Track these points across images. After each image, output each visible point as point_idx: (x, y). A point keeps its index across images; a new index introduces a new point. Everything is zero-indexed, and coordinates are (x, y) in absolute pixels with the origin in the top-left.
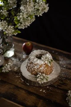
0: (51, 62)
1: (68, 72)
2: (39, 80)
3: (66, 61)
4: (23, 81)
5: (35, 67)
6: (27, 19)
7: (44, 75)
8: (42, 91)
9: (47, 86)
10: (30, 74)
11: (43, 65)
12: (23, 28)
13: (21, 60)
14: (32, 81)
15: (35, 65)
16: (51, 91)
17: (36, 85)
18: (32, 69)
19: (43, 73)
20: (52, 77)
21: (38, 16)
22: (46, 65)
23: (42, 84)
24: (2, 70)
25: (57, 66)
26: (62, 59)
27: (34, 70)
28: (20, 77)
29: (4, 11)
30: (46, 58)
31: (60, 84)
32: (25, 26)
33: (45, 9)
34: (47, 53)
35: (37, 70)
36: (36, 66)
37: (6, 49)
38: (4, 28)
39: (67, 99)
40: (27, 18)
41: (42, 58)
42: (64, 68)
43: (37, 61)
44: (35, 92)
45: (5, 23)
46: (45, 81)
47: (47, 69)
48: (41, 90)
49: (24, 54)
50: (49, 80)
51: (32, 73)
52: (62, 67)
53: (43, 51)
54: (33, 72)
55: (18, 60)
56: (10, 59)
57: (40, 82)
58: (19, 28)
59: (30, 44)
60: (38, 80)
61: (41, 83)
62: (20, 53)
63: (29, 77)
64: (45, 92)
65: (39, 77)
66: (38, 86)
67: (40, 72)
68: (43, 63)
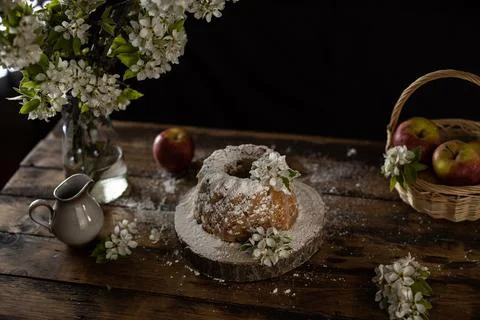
0: (290, 179)
1: (350, 206)
2: (262, 255)
3: (331, 170)
4: (198, 274)
5: (233, 209)
6: (167, 38)
7: (276, 232)
8: (281, 293)
9: (294, 271)
10: (219, 242)
11: (263, 195)
12: (157, 76)
13: (163, 201)
14: (236, 266)
15: (231, 201)
16: (313, 284)
17: (251, 278)
18: (226, 220)
19: (267, 225)
20: (301, 234)
21: (209, 20)
22: (275, 192)
23: (274, 267)
24: (104, 251)
25: (307, 194)
26: (316, 165)
27: (235, 224)
28: (181, 265)
29: (74, 25)
30: (269, 168)
31: (337, 253)
34: (265, 151)
35: (245, 221)
36: (237, 207)
37: (93, 170)
38: (84, 87)
39: (377, 300)
40: (166, 35)
41: (254, 173)
42: (333, 194)
43: (237, 185)
44: (257, 302)
45: (85, 70)
46: (283, 254)
47: (280, 208)
48: (275, 291)
49: (166, 179)
50: (296, 246)
51: (226, 238)
52: (324, 194)
53: (249, 147)
54: (230, 232)
55: (151, 205)
56: (118, 206)
57: (267, 262)
58: (141, 77)
59: (180, 136)
60: (257, 253)
61: (270, 265)
62: (150, 177)
63: (219, 252)
64: (291, 293)
65: (259, 245)
66: (259, 279)
67: (257, 224)
68: (260, 188)
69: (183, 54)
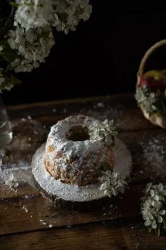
5: (86, 164)
11: (103, 148)
12: (29, 70)
21: (66, 32)
27: (88, 173)
32: (31, 63)
33: (82, 11)
40: (35, 41)
58: (18, 70)
69: (48, 55)
